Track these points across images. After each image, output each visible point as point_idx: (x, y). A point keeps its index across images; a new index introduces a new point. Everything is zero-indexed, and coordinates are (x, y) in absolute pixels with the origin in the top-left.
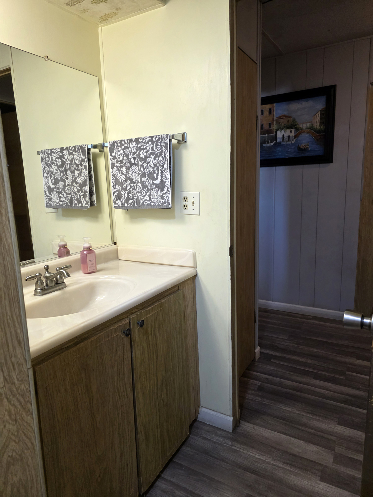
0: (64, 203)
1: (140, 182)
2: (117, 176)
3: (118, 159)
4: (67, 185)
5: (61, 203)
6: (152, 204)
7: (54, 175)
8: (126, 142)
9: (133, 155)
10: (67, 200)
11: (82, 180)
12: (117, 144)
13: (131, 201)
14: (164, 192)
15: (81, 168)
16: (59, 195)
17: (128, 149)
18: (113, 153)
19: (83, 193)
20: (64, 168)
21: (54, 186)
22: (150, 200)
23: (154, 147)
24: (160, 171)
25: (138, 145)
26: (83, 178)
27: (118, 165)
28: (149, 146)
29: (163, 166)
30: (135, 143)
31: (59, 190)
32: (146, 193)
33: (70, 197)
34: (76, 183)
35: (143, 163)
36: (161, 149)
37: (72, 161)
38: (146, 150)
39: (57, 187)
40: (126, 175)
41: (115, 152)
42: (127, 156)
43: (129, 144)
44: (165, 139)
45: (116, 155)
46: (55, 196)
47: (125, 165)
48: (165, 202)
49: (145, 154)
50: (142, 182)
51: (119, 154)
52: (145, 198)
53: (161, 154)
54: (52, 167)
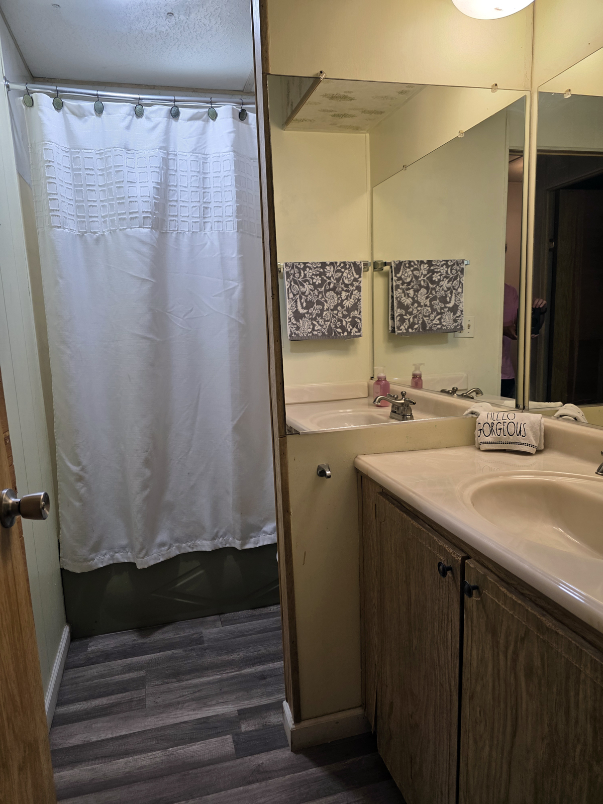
0: (319, 333)
1: (428, 305)
2: (400, 300)
3: (405, 281)
5: (315, 333)
6: (444, 328)
9: (424, 277)
11: (351, 303)
13: (416, 326)
14: (457, 315)
15: (352, 289)
16: (312, 323)
17: (419, 270)
18: (399, 273)
19: (350, 319)
20: (323, 288)
21: (305, 311)
22: (441, 323)
24: (454, 295)
25: (430, 267)
26: (353, 301)
27: (403, 287)
28: (443, 270)
29: (457, 290)
30: (427, 265)
31: (312, 316)
32: (435, 317)
33: (328, 325)
34: (343, 307)
35: (436, 287)
36: (456, 273)
37: (338, 280)
38: (440, 273)
39: (310, 312)
40: (413, 298)
41: (401, 272)
42: (417, 278)
43: (420, 266)
44: (460, 264)
47: (412, 288)
50: (431, 306)
51: (406, 275)
52: (434, 322)
54: (304, 286)
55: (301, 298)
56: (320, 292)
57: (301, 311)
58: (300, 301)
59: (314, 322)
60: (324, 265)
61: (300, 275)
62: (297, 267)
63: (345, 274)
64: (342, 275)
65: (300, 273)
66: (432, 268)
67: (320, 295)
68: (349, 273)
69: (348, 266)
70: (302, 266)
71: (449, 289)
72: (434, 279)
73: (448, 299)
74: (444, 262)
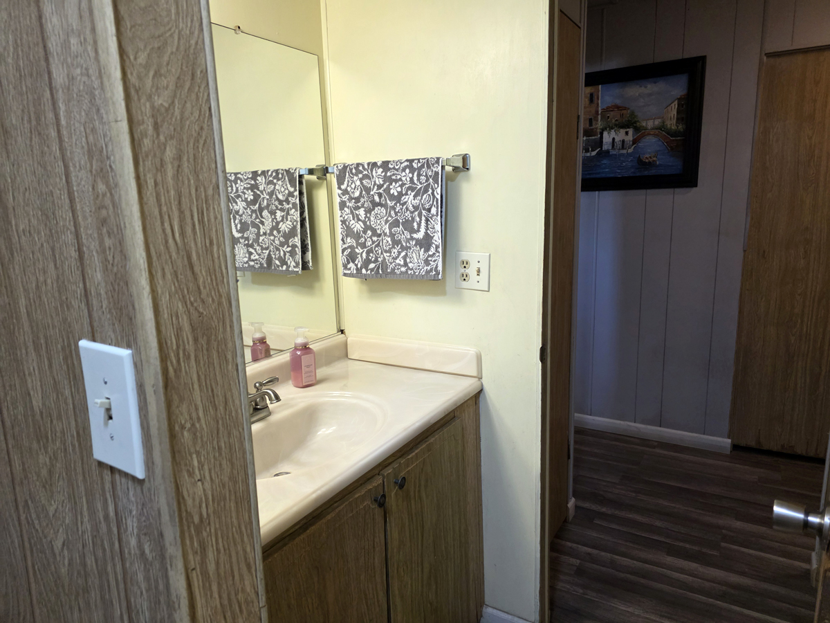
0: (257, 263)
1: (388, 234)
2: (349, 223)
3: (352, 196)
4: (262, 233)
5: (252, 263)
6: (410, 272)
7: (241, 216)
8: (366, 167)
9: (377, 190)
10: (263, 259)
11: (288, 226)
12: (351, 170)
13: (372, 266)
14: (430, 253)
15: (287, 206)
16: (248, 250)
17: (370, 179)
18: (343, 184)
19: (289, 249)
20: (257, 206)
21: (240, 235)
22: (406, 264)
23: (415, 178)
24: (423, 218)
25: (386, 173)
26: (291, 223)
27: (351, 205)
28: (406, 176)
29: (429, 210)
30: (381, 170)
31: (248, 241)
33: (267, 254)
34: (279, 232)
35: (396, 204)
36: (426, 181)
37: (271, 194)
38: (400, 183)
39: (245, 236)
40: (364, 222)
41: (346, 183)
43: (372, 171)
44: (433, 165)
45: (349, 189)
46: (242, 251)
48: (431, 270)
49: (399, 189)
51: (353, 186)
52: (398, 261)
53: (426, 191)
55: (235, 219)
56: (253, 211)
57: (237, 235)
58: (234, 222)
59: (251, 250)
61: (232, 190)
63: (277, 187)
66: (389, 174)
68: (282, 185)
69: (280, 176)
71: (416, 208)
73: (415, 225)
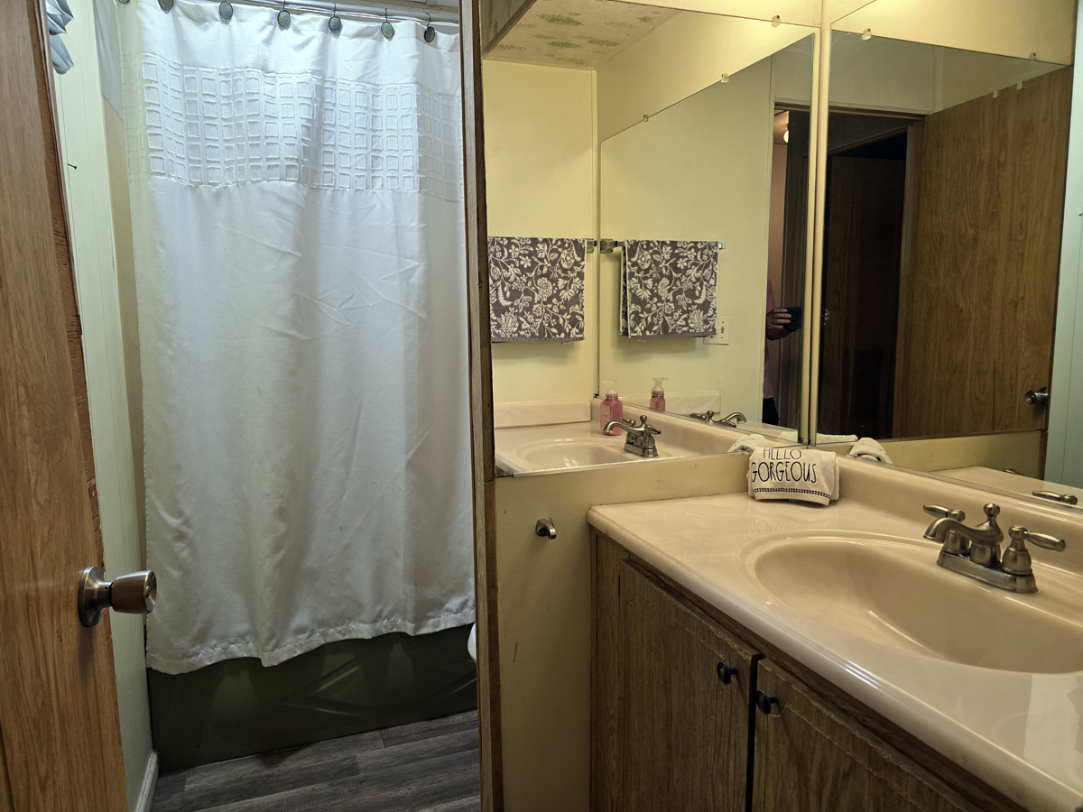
0: (528, 333)
1: (671, 300)
3: (642, 268)
4: (536, 301)
5: (522, 333)
6: (691, 331)
8: (657, 244)
9: (666, 263)
10: (534, 328)
11: (570, 294)
12: (642, 246)
13: (656, 328)
14: (709, 314)
15: (572, 275)
16: (518, 319)
17: (659, 254)
19: (569, 316)
20: (534, 273)
21: (509, 303)
22: (687, 325)
23: (699, 257)
24: (704, 287)
25: (674, 250)
26: (573, 291)
27: (639, 275)
28: (691, 254)
29: (708, 281)
30: (670, 248)
31: (518, 310)
32: (680, 316)
34: (559, 300)
35: (682, 276)
36: (708, 259)
38: (687, 259)
39: (515, 304)
40: (652, 291)
41: (636, 256)
42: (657, 263)
43: (662, 248)
44: (713, 247)
45: (639, 261)
47: (651, 276)
48: (709, 328)
49: (685, 264)
50: (675, 302)
51: (643, 259)
52: (679, 323)
53: (707, 266)
54: (507, 269)
55: (503, 285)
56: (529, 279)
57: (504, 303)
58: (503, 289)
59: (521, 319)
60: (535, 241)
61: (503, 255)
62: (498, 243)
63: (562, 256)
64: (559, 256)
65: (502, 251)
66: (676, 251)
67: (530, 283)
68: (568, 254)
69: (567, 245)
70: (506, 242)
71: (698, 279)
72: (679, 266)
73: (697, 293)
74: (692, 244)
